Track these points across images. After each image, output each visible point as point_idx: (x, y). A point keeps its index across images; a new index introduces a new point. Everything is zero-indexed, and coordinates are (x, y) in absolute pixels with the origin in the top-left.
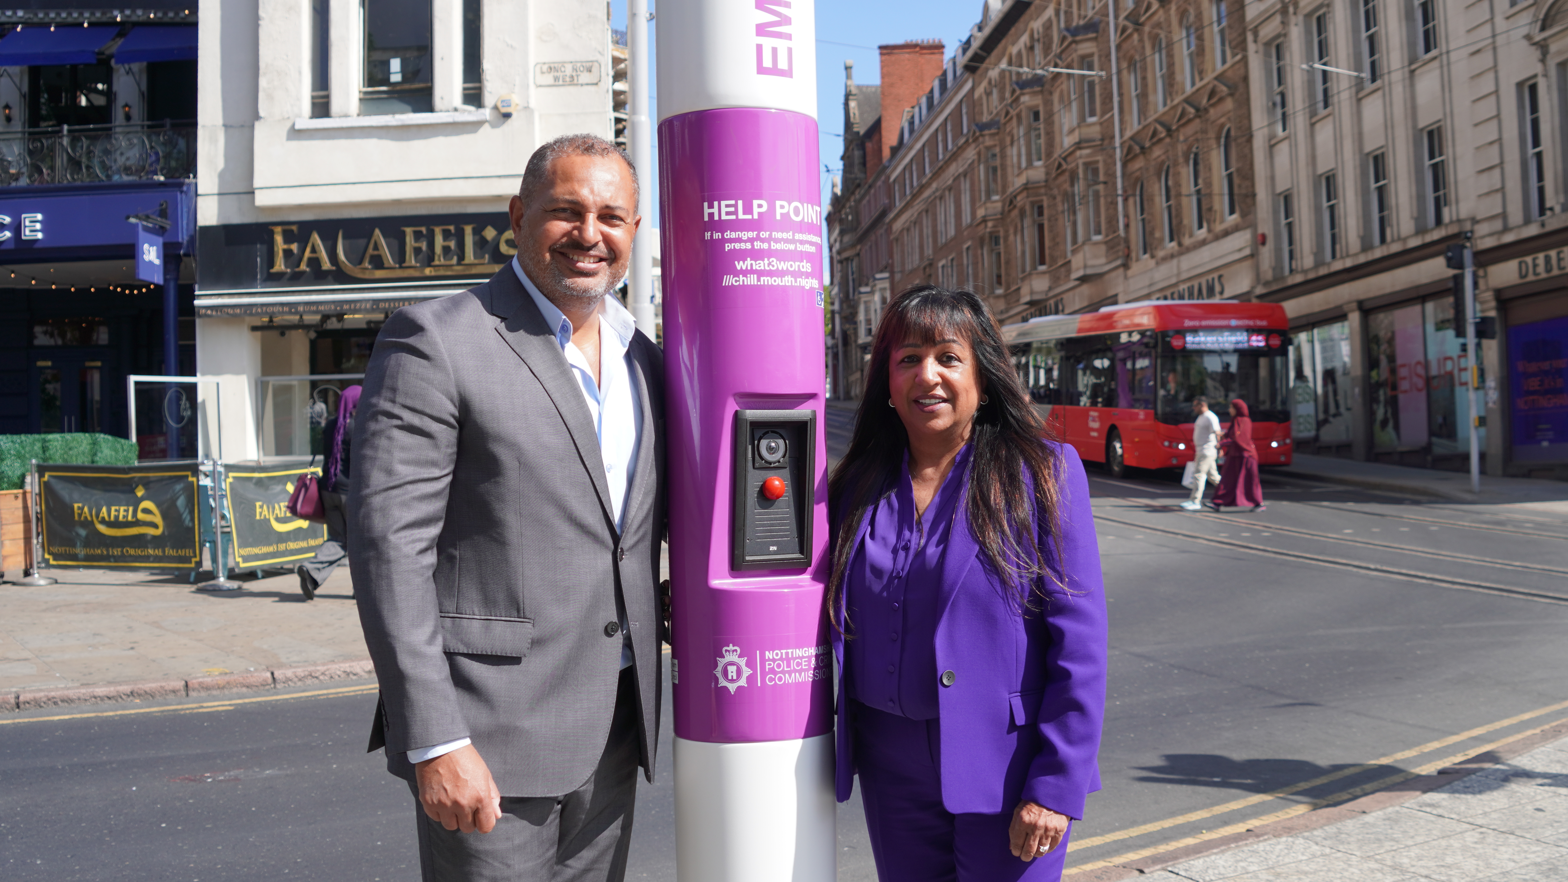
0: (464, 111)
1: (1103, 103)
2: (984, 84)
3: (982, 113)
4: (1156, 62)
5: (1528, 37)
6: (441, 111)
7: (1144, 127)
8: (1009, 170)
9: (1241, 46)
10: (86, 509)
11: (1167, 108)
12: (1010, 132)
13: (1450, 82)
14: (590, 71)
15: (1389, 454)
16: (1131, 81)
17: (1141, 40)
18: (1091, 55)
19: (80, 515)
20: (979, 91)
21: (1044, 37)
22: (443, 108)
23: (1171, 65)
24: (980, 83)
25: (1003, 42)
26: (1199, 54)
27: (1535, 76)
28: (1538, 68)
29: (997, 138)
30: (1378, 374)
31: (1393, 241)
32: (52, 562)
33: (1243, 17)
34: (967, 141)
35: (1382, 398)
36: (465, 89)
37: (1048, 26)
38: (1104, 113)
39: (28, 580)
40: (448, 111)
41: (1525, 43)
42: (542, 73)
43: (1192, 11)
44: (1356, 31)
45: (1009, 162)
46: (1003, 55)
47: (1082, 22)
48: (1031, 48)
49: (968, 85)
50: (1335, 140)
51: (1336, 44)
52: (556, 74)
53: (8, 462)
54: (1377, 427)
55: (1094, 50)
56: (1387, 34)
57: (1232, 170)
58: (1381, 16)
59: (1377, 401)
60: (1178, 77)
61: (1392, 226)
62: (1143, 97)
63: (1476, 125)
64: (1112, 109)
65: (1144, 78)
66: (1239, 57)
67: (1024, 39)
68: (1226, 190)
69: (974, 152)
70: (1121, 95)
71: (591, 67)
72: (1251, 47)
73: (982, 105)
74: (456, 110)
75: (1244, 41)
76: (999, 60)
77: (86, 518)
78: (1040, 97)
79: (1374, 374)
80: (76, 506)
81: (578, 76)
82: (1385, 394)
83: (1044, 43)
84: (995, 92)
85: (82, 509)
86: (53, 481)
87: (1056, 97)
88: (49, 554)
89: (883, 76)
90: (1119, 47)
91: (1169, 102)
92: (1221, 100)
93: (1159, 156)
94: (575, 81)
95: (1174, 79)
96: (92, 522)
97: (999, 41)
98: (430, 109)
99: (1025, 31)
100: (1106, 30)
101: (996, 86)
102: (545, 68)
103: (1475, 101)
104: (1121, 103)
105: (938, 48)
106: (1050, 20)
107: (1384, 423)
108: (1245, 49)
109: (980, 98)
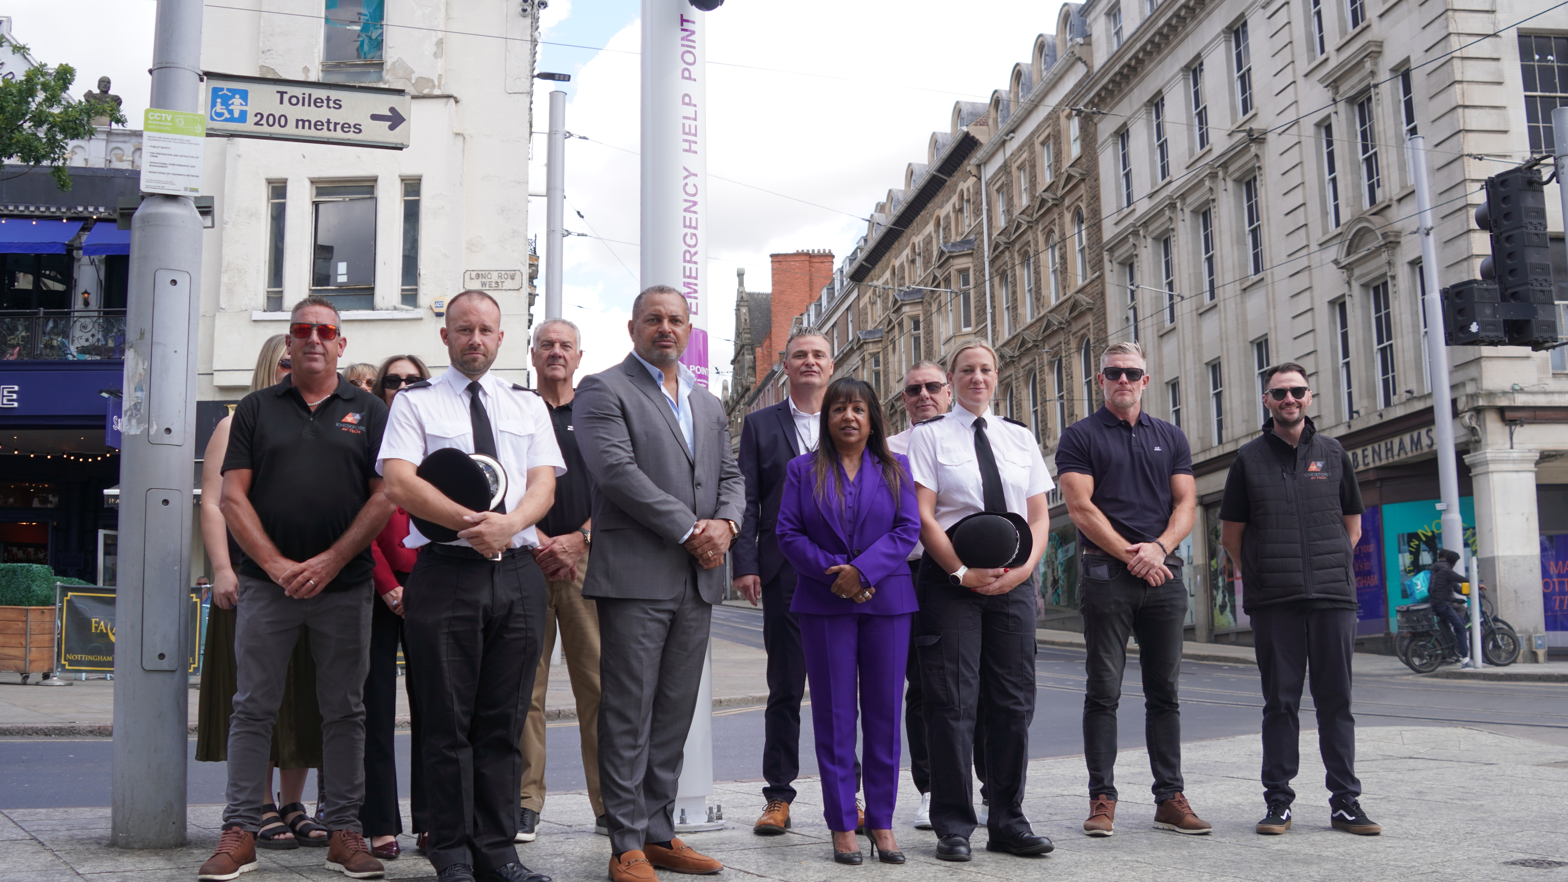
0: (403, 310)
1: (977, 314)
2: (870, 293)
3: (867, 322)
4: (1023, 275)
5: (1336, 262)
6: (382, 309)
7: (1014, 338)
8: (891, 376)
9: (1097, 265)
10: (102, 623)
11: (1034, 320)
12: (892, 339)
13: (1274, 300)
14: (513, 279)
15: (1227, 635)
16: (1002, 295)
17: (1012, 257)
18: (968, 269)
19: (97, 628)
20: (865, 300)
21: (924, 252)
22: (384, 307)
23: (1038, 281)
24: (865, 294)
25: (887, 255)
26: (1063, 270)
27: (1343, 296)
28: (1345, 290)
29: (880, 345)
30: (1217, 563)
31: (1228, 442)
32: (67, 667)
33: (1100, 238)
34: (852, 348)
35: (1221, 584)
36: (403, 290)
37: (928, 241)
38: (977, 325)
39: (48, 682)
40: (387, 309)
41: (1334, 267)
42: (471, 279)
43: (1057, 229)
44: (1196, 253)
45: (891, 369)
46: (887, 267)
47: (959, 239)
48: (913, 261)
49: (855, 294)
50: (1179, 351)
51: (1179, 264)
52: (483, 280)
53: (38, 583)
54: (1217, 611)
55: (971, 265)
56: (1222, 256)
57: (1092, 377)
58: (1216, 241)
59: (1216, 587)
60: (1044, 292)
61: (1227, 428)
62: (1013, 308)
63: (1295, 338)
64: (986, 319)
65: (1014, 293)
66: (1097, 274)
67: (907, 251)
68: (1086, 397)
69: (858, 359)
70: (993, 307)
71: (514, 275)
72: (1107, 266)
73: (866, 314)
74: (395, 309)
75: (1101, 261)
76: (884, 272)
77: (101, 630)
78: (920, 307)
79: (1213, 562)
80: (93, 620)
81: (502, 282)
82: (1224, 580)
83: (924, 257)
84: (879, 302)
85: (98, 623)
86: (74, 599)
87: (934, 308)
88: (65, 660)
89: (775, 283)
90: (992, 262)
91: (1036, 314)
92: (1082, 314)
93: (1027, 365)
94: (500, 287)
95: (1040, 294)
96: (107, 634)
97: (883, 254)
98: (372, 308)
99: (907, 246)
100: (980, 247)
101: (879, 297)
102: (474, 274)
103: (1294, 317)
104: (993, 315)
105: (829, 257)
106: (930, 234)
107: (1223, 608)
108: (1101, 268)
109: (865, 308)
